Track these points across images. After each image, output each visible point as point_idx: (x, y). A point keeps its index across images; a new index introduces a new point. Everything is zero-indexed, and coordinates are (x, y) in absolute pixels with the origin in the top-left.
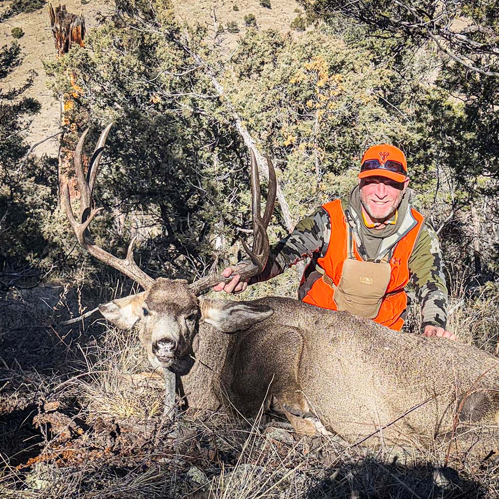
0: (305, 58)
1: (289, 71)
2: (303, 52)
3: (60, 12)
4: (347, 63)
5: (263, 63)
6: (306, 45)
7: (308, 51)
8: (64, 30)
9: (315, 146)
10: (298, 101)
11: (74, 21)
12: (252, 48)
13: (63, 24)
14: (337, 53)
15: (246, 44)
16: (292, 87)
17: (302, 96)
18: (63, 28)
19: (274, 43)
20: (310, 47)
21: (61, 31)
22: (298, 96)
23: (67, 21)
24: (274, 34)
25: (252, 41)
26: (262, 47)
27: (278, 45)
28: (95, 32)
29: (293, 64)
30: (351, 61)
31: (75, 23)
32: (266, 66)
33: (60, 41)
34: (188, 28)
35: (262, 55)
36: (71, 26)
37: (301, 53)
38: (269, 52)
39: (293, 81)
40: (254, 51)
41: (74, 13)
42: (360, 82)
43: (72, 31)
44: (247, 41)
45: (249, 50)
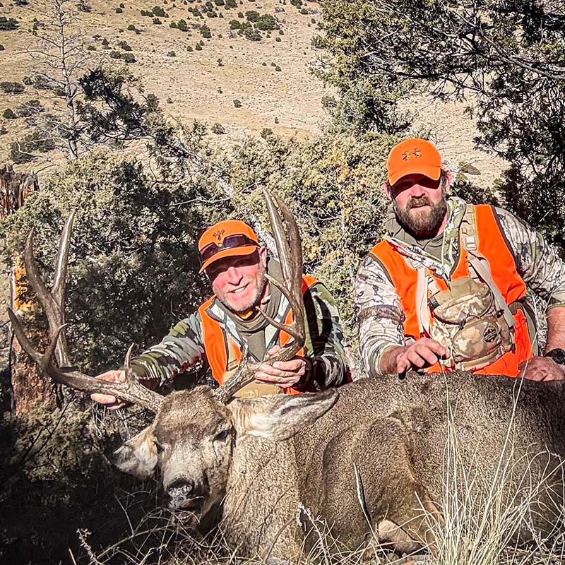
0: (316, 159)
1: (301, 174)
2: (313, 153)
3: (6, 174)
4: (364, 158)
5: (268, 174)
6: (316, 145)
7: (319, 151)
8: (12, 193)
9: (346, 253)
10: (316, 207)
11: (25, 181)
12: (252, 160)
13: (10, 187)
14: (352, 147)
15: (245, 156)
16: (307, 191)
17: (321, 200)
18: (10, 192)
19: (277, 151)
20: (320, 146)
21: (8, 195)
22: (316, 200)
23: (15, 183)
24: (275, 142)
25: (251, 152)
26: (265, 156)
27: (282, 153)
28: (57, 175)
29: (305, 167)
30: (367, 155)
31: (26, 182)
32: (272, 176)
33: (8, 207)
34: (183, 128)
35: (266, 165)
36: (21, 188)
37: (311, 154)
38: (273, 161)
39: (307, 184)
40: (255, 162)
41: (23, 172)
42: (382, 173)
43: (22, 193)
44: (246, 153)
45: (249, 162)
